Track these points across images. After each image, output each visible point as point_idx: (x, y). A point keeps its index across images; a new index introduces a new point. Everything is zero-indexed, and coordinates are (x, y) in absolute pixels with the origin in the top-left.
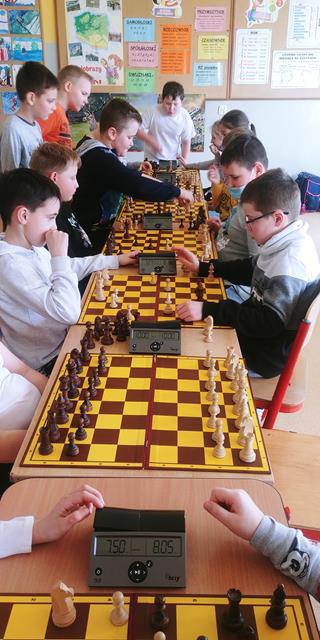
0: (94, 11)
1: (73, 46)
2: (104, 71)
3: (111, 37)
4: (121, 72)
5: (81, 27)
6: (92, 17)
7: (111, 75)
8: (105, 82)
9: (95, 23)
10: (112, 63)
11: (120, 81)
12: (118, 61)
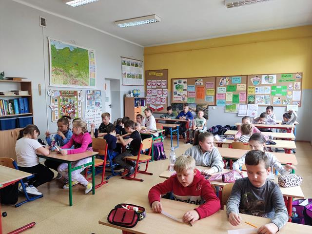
0: (180, 84)
1: (175, 92)
2: (182, 98)
3: (184, 90)
4: (186, 98)
5: (177, 88)
6: (180, 85)
7: (183, 99)
8: (182, 101)
9: (180, 87)
10: (184, 96)
11: (186, 101)
12: (185, 96)
